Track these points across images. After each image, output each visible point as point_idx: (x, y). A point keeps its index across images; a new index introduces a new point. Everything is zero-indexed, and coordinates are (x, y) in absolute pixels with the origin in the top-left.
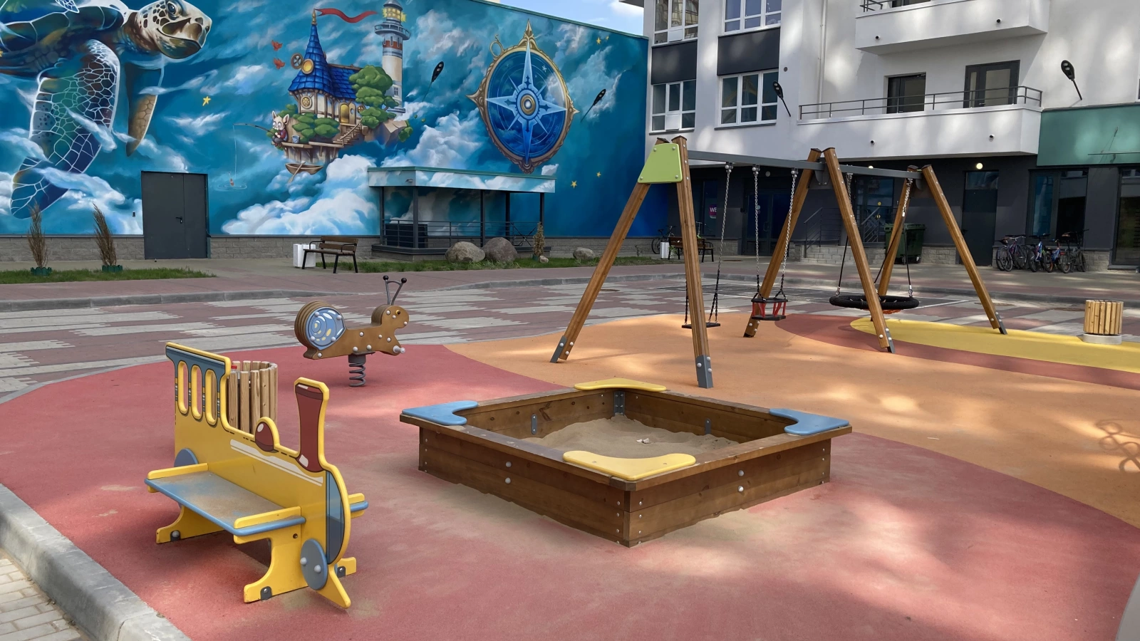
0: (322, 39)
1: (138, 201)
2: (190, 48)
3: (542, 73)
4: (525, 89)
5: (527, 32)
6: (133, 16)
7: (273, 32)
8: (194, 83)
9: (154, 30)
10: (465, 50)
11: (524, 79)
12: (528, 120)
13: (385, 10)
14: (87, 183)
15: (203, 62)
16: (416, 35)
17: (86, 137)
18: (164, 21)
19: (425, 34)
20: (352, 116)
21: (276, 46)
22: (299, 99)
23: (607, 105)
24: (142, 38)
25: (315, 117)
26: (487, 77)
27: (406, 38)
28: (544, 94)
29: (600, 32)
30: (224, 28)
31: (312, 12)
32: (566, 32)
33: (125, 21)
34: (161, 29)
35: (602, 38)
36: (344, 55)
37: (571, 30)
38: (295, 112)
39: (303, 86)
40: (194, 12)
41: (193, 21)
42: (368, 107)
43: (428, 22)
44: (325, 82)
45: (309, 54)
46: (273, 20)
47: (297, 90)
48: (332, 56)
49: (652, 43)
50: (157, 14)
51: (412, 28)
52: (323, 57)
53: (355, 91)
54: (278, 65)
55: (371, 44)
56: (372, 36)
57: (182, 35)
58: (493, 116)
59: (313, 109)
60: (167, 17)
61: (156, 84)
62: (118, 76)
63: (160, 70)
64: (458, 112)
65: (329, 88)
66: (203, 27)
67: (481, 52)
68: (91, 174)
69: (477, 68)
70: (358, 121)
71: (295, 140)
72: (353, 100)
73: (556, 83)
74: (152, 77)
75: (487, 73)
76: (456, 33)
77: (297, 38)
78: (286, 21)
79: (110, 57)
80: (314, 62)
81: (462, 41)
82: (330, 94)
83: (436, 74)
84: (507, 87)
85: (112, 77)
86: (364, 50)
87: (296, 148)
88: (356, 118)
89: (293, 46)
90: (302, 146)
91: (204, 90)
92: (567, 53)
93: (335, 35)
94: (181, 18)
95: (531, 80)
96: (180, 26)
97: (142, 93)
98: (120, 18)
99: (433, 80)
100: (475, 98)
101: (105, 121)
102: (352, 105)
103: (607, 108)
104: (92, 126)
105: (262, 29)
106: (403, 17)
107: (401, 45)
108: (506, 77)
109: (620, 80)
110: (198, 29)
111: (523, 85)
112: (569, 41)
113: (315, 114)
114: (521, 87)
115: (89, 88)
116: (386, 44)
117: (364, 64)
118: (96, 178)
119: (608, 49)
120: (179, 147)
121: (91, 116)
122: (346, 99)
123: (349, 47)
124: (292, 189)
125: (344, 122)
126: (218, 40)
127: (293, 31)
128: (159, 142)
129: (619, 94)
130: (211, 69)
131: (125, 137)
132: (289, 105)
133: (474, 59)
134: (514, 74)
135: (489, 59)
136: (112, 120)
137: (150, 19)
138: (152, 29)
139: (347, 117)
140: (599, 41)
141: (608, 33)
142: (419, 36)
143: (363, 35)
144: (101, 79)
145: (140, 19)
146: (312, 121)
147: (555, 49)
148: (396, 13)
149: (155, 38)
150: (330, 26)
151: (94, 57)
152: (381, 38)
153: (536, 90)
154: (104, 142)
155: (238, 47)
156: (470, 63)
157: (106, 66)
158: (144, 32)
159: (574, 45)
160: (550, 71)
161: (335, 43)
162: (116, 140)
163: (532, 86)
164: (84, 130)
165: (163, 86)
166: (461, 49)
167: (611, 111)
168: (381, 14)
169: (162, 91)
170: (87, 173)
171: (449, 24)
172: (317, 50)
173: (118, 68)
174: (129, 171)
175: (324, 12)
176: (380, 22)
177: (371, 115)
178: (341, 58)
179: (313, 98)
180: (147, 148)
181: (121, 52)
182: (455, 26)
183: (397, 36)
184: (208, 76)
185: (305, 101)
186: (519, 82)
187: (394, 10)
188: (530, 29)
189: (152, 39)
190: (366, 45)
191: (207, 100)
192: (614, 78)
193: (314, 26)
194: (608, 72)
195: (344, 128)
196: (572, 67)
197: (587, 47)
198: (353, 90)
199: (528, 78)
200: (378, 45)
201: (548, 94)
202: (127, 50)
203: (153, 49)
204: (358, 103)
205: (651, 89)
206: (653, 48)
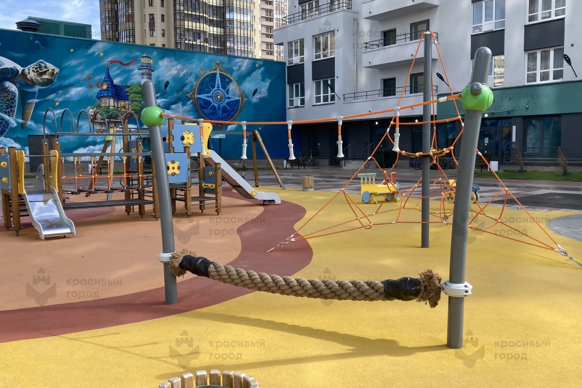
0: (111, 74)
1: (27, 148)
2: (49, 82)
3: (225, 81)
4: (217, 90)
5: (217, 64)
6: (23, 70)
7: (87, 73)
8: (51, 96)
9: (33, 75)
10: (184, 74)
11: (216, 86)
12: (219, 105)
13: (142, 59)
14: (4, 141)
15: (55, 87)
16: (158, 69)
17: (3, 122)
18: (37, 71)
19: (163, 68)
20: (127, 107)
21: (89, 78)
22: (101, 101)
23: (263, 95)
24: (28, 79)
25: (109, 108)
26: (196, 86)
27: (153, 71)
28: (227, 92)
29: (258, 61)
30: (65, 73)
31: (106, 62)
32: (239, 62)
33: (20, 73)
34: (36, 75)
35: (259, 64)
36: (122, 80)
37: (241, 61)
38: (99, 106)
39: (102, 95)
40: (50, 66)
41: (50, 71)
42: (135, 103)
43: (164, 63)
44: (113, 93)
45: (105, 81)
46: (88, 66)
47: (100, 97)
48: (116, 81)
49: (287, 65)
50: (34, 69)
51: (156, 66)
52: (112, 82)
53: (128, 96)
54: (91, 87)
55: (136, 75)
56: (136, 71)
57: (45, 77)
58: (200, 104)
59: (108, 105)
60: (38, 69)
61: (34, 98)
62: (17, 96)
63: (36, 92)
64: (181, 103)
65: (116, 95)
66: (55, 73)
67: (192, 75)
68: (6, 137)
69: (190, 82)
71: (99, 119)
72: (127, 100)
73: (232, 87)
74: (33, 95)
75: (196, 84)
76: (179, 67)
77: (99, 74)
78: (94, 67)
79: (13, 88)
80: (108, 84)
81: (182, 70)
82: (116, 98)
83: (166, 86)
84: (207, 90)
85: (15, 96)
86: (132, 77)
87: (100, 122)
88: (129, 108)
89: (97, 78)
90: (103, 121)
91: (56, 99)
92: (239, 72)
93: (117, 72)
94: (45, 70)
95: (220, 86)
96: (45, 73)
97: (28, 102)
98: (18, 71)
99: (165, 88)
100: (190, 96)
101: (12, 115)
102: (127, 102)
103: (264, 97)
104: (6, 117)
105: (82, 71)
106: (151, 62)
107: (151, 74)
108: (206, 85)
109: (270, 83)
110: (53, 74)
111: (216, 88)
112: (240, 67)
113: (109, 107)
114: (214, 89)
115: (5, 101)
116: (143, 74)
117: (133, 84)
118: (8, 139)
119: (262, 69)
120: (45, 124)
121: (5, 113)
122: (124, 100)
123: (125, 77)
124: (98, 141)
125: (123, 110)
126: (61, 77)
127: (98, 71)
128: (36, 122)
129: (270, 89)
130: (59, 90)
131: (20, 121)
132: (96, 104)
133: (189, 78)
134: (211, 84)
135: (197, 77)
136: (15, 114)
137: (31, 71)
138: (32, 75)
139: (124, 107)
140: (257, 65)
141: (262, 61)
142: (160, 69)
143: (130, 71)
144: (10, 97)
145: (26, 71)
146: (107, 110)
147: (233, 71)
148: (148, 60)
149: (33, 79)
150: (115, 68)
151: (7, 88)
152: (141, 72)
153: (223, 90)
154: (12, 123)
155: (71, 80)
156: (187, 79)
157: (12, 92)
158: (29, 77)
159: (243, 68)
160: (230, 81)
161: (118, 75)
162: (17, 122)
163: (221, 89)
164: (3, 119)
165: (37, 99)
166: (182, 74)
167: (266, 98)
168: (140, 61)
171: (176, 63)
172: (109, 79)
173: (17, 92)
174: (22, 135)
175: (112, 62)
176: (140, 65)
177: (136, 106)
178: (121, 82)
179: (108, 100)
180: (31, 125)
181: (18, 86)
182: (178, 64)
183: (149, 70)
184: (57, 93)
185: (104, 102)
186: (213, 87)
188: (219, 62)
189: (32, 79)
190: (133, 75)
191: (57, 104)
192: (267, 82)
193: (108, 68)
194: (263, 80)
195: (123, 113)
196: (241, 79)
197: (250, 69)
198: (127, 95)
199: (218, 85)
200: (139, 74)
201: (230, 92)
202: (21, 84)
203: (33, 83)
204: (130, 101)
205: (288, 87)
206: (288, 67)
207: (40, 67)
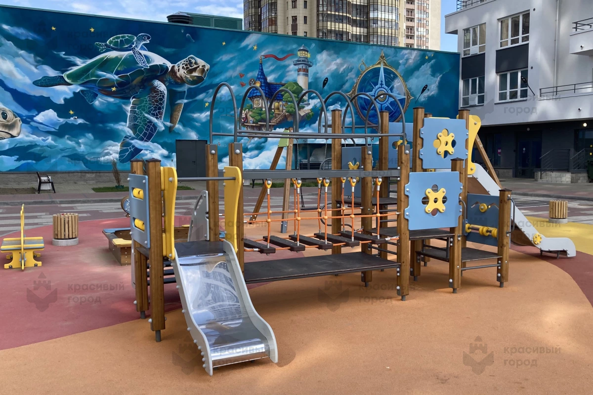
0: (265, 70)
1: (174, 154)
2: (199, 79)
3: (390, 77)
4: (380, 88)
5: (381, 57)
6: (173, 67)
7: (239, 69)
8: (201, 96)
9: (183, 73)
10: (344, 69)
11: (379, 82)
12: (382, 105)
13: (299, 53)
14: (151, 146)
15: (205, 86)
16: (316, 64)
17: (151, 125)
18: (187, 68)
19: (321, 63)
20: (281, 108)
21: (241, 76)
22: (253, 101)
23: (433, 93)
24: (177, 77)
25: (262, 110)
26: (357, 83)
27: (310, 66)
28: (391, 90)
29: (428, 53)
30: (216, 69)
31: (260, 57)
32: (406, 54)
33: (170, 70)
34: (186, 72)
35: (429, 55)
36: (277, 77)
37: (409, 53)
38: (251, 108)
39: (255, 95)
40: (201, 62)
41: (201, 67)
42: (289, 103)
43: (323, 57)
44: (267, 92)
45: (258, 79)
46: (241, 62)
47: (252, 97)
48: (270, 79)
49: (462, 56)
50: (184, 65)
51: (314, 61)
52: (265, 79)
53: (282, 95)
54: (243, 85)
55: (291, 71)
56: (292, 67)
57: (195, 74)
58: (361, 103)
59: (260, 106)
60: (189, 66)
61: (183, 98)
62: (166, 96)
63: (185, 92)
64: (340, 103)
65: (269, 95)
66: (206, 69)
67: (353, 70)
68: (153, 142)
69: (351, 78)
70: (284, 111)
71: (251, 122)
72: (281, 100)
73: (398, 83)
74: (181, 95)
75: (357, 81)
76: (339, 61)
77: (252, 71)
78: (247, 63)
79: (162, 87)
80: (261, 82)
81: (342, 65)
82: (269, 98)
83: (324, 84)
84: (369, 87)
85: (163, 96)
86: (287, 74)
87: (252, 126)
88: (283, 109)
89: (250, 75)
90: (254, 125)
91: (206, 99)
92: (406, 66)
93: (272, 68)
94: (195, 66)
95: (384, 83)
96: (195, 70)
97: (176, 103)
98: (167, 68)
99: (324, 86)
100: (350, 95)
101: (160, 117)
102: (281, 103)
103: (433, 95)
104: (154, 119)
105: (234, 68)
106: (309, 55)
107: (308, 70)
108: (368, 82)
109: (441, 78)
110: (203, 71)
111: (379, 86)
112: (407, 60)
113: (261, 108)
114: (377, 87)
115: (153, 102)
116: (299, 70)
117: (287, 81)
118: (155, 144)
119: (433, 61)
120: (194, 128)
121: (153, 115)
122: (278, 100)
123: (280, 73)
124: (249, 147)
125: (277, 112)
126: (213, 74)
127: (250, 68)
128: (184, 126)
129: (441, 86)
130: (209, 89)
131: (168, 124)
132: (248, 105)
133: (349, 74)
134: (373, 80)
135: (358, 73)
136: (163, 116)
137: (181, 68)
138: (182, 73)
139: (278, 109)
140: (427, 58)
141: (433, 53)
142: (318, 64)
143: (286, 67)
144: (158, 98)
145: (176, 68)
146: (260, 112)
147: (399, 64)
148: (305, 54)
149: (183, 77)
150: (270, 63)
151: (155, 88)
152: (297, 67)
153: (386, 87)
154: (159, 126)
155: (223, 77)
156: (347, 76)
157: (160, 91)
158: (178, 75)
159: (411, 61)
160: (395, 76)
161: (272, 72)
162: (165, 125)
163: (384, 86)
164: (150, 122)
165: (186, 99)
166: (342, 69)
167: (435, 96)
168: (296, 55)
169: (186, 101)
170: (151, 141)
171: (335, 56)
172: (263, 76)
173: (166, 92)
174: (170, 140)
175: (266, 56)
176: (296, 59)
177: (291, 107)
178: (275, 79)
179: (260, 100)
180: (179, 129)
181: (167, 85)
182: (338, 57)
183: (305, 66)
184: (207, 93)
185: (256, 102)
186: (376, 84)
187: (304, 52)
188: (383, 55)
189: (181, 77)
190: (288, 72)
191: (207, 104)
192: (437, 77)
193: (261, 64)
194: (433, 74)
195: (277, 115)
196: (409, 73)
197: (419, 62)
198: (281, 95)
199: (382, 81)
200: (295, 71)
201: (394, 90)
202: (170, 83)
203: (182, 81)
204: (284, 101)
205: (461, 83)
206: (463, 59)
207: (191, 63)
